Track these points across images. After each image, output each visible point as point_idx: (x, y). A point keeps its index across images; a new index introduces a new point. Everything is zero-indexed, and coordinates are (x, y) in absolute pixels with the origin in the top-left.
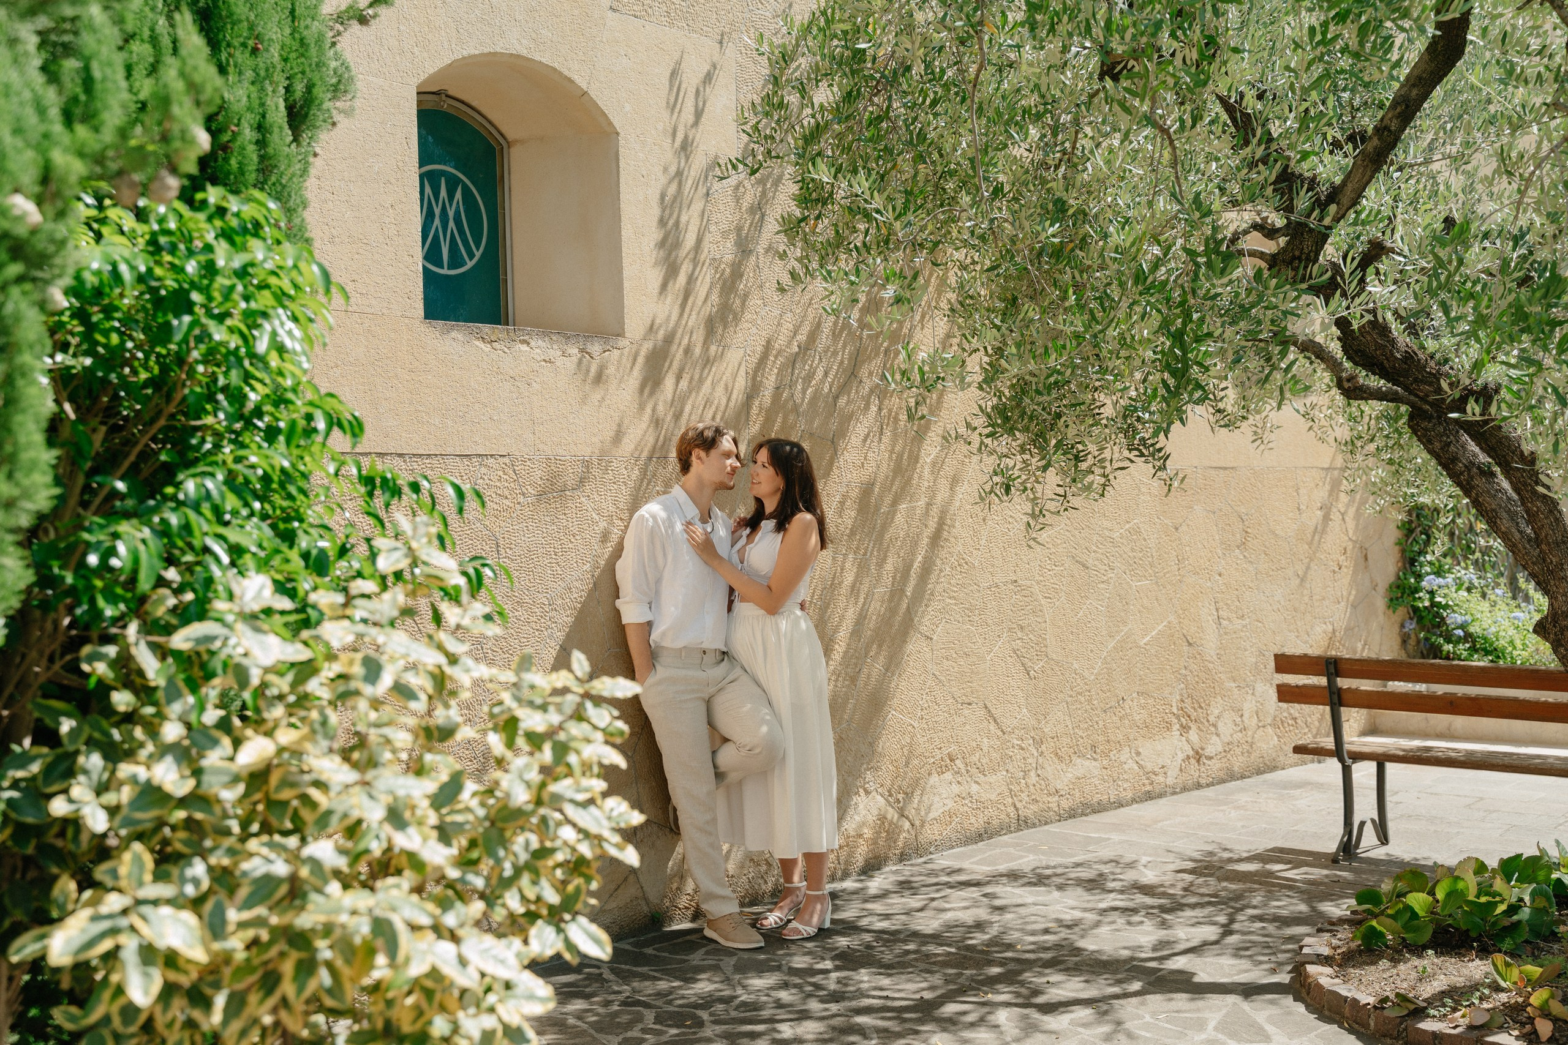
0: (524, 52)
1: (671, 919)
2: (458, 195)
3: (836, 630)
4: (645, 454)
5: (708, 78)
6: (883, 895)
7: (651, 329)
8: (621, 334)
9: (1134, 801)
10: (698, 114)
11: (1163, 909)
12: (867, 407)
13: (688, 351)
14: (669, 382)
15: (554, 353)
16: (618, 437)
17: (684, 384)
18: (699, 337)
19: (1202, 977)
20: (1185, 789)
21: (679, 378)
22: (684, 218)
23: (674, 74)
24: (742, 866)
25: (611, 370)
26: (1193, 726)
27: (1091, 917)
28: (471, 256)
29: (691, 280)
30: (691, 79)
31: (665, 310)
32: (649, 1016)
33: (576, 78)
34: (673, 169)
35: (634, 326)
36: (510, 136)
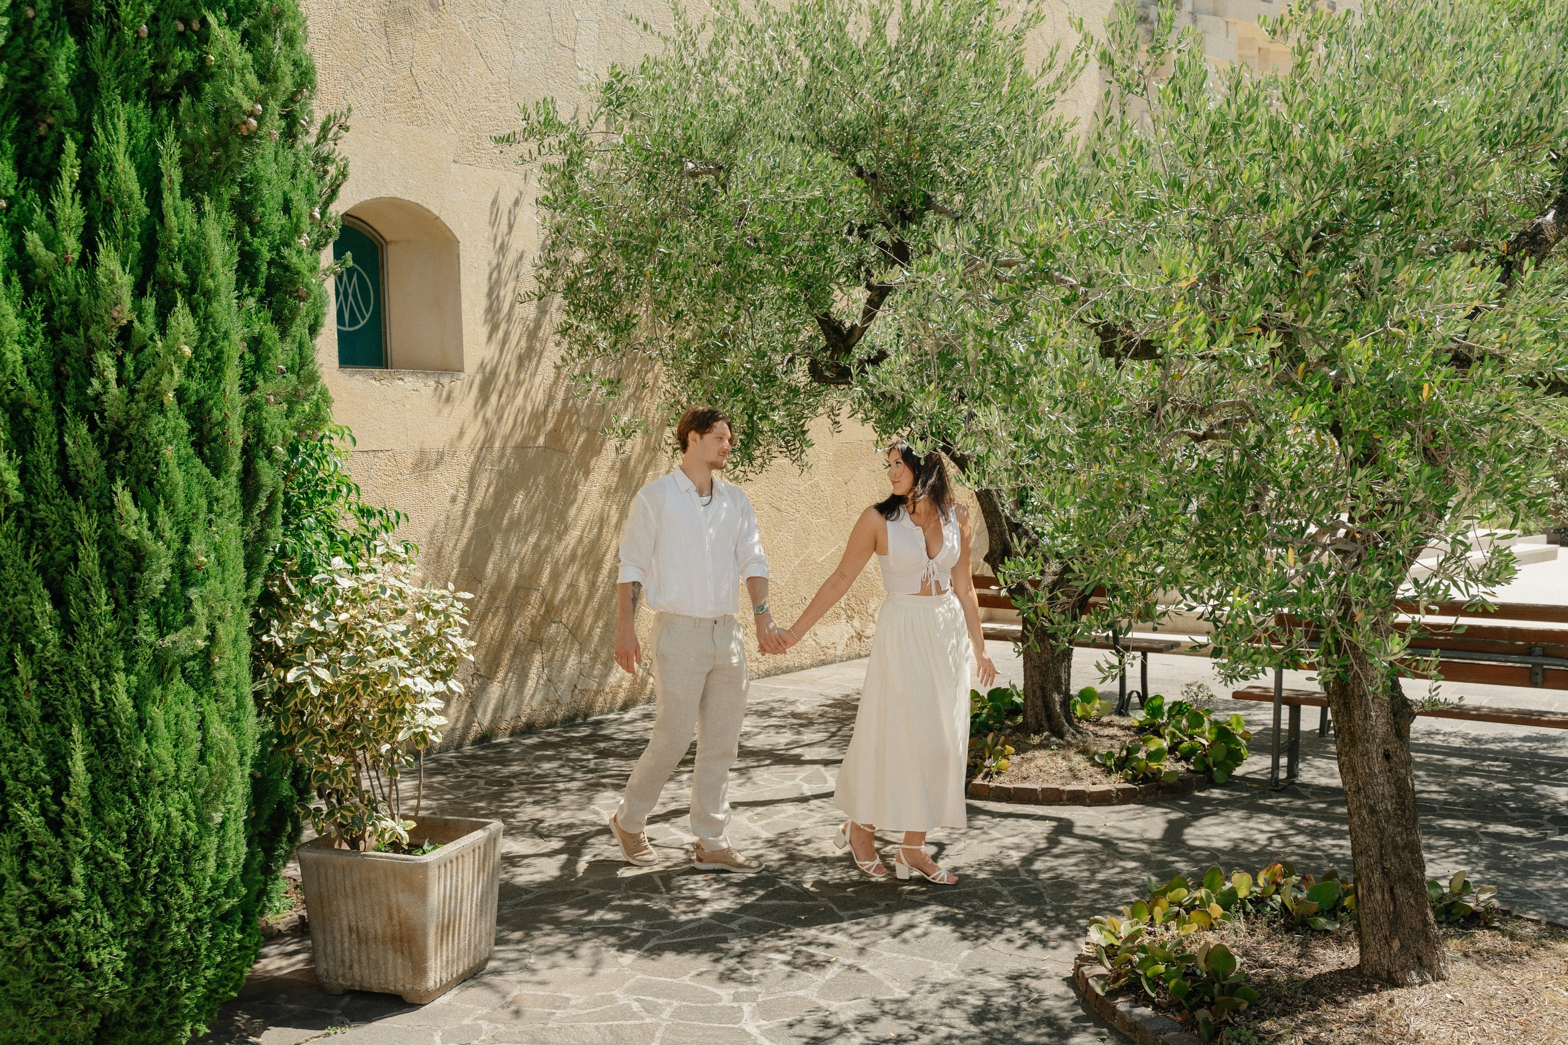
0: (399, 196)
1: (496, 736)
2: (355, 279)
3: (604, 555)
4: (478, 446)
5: (516, 203)
6: (633, 721)
7: (482, 366)
8: (461, 370)
9: (812, 666)
10: (511, 227)
11: (801, 725)
12: (626, 408)
13: (507, 375)
14: (494, 399)
15: (420, 384)
16: (461, 434)
17: (503, 399)
18: (514, 366)
19: (807, 757)
20: (849, 658)
21: (500, 396)
22: (502, 293)
23: (494, 202)
24: (542, 704)
25: (456, 393)
26: (856, 616)
27: (756, 730)
28: (363, 318)
29: (507, 334)
30: (506, 203)
31: (490, 353)
32: (482, 782)
33: (432, 209)
34: (495, 262)
35: (471, 364)
36: (388, 237)
